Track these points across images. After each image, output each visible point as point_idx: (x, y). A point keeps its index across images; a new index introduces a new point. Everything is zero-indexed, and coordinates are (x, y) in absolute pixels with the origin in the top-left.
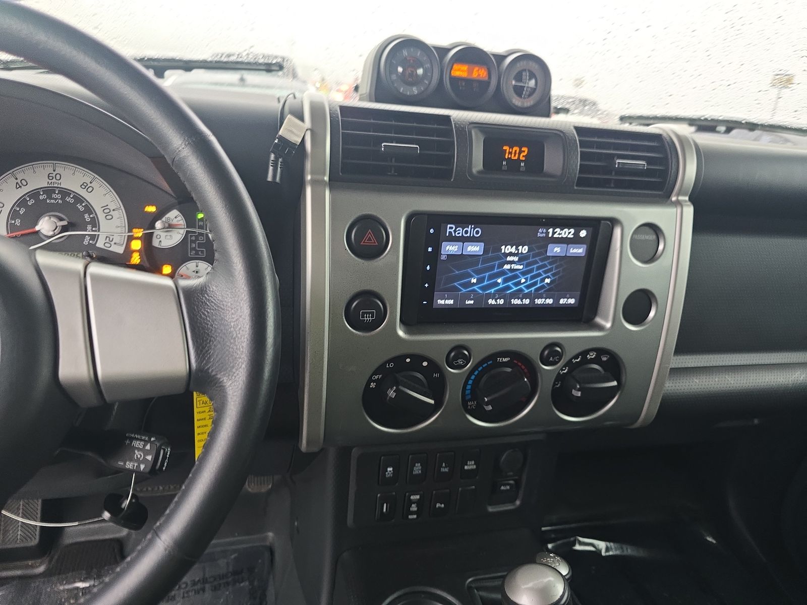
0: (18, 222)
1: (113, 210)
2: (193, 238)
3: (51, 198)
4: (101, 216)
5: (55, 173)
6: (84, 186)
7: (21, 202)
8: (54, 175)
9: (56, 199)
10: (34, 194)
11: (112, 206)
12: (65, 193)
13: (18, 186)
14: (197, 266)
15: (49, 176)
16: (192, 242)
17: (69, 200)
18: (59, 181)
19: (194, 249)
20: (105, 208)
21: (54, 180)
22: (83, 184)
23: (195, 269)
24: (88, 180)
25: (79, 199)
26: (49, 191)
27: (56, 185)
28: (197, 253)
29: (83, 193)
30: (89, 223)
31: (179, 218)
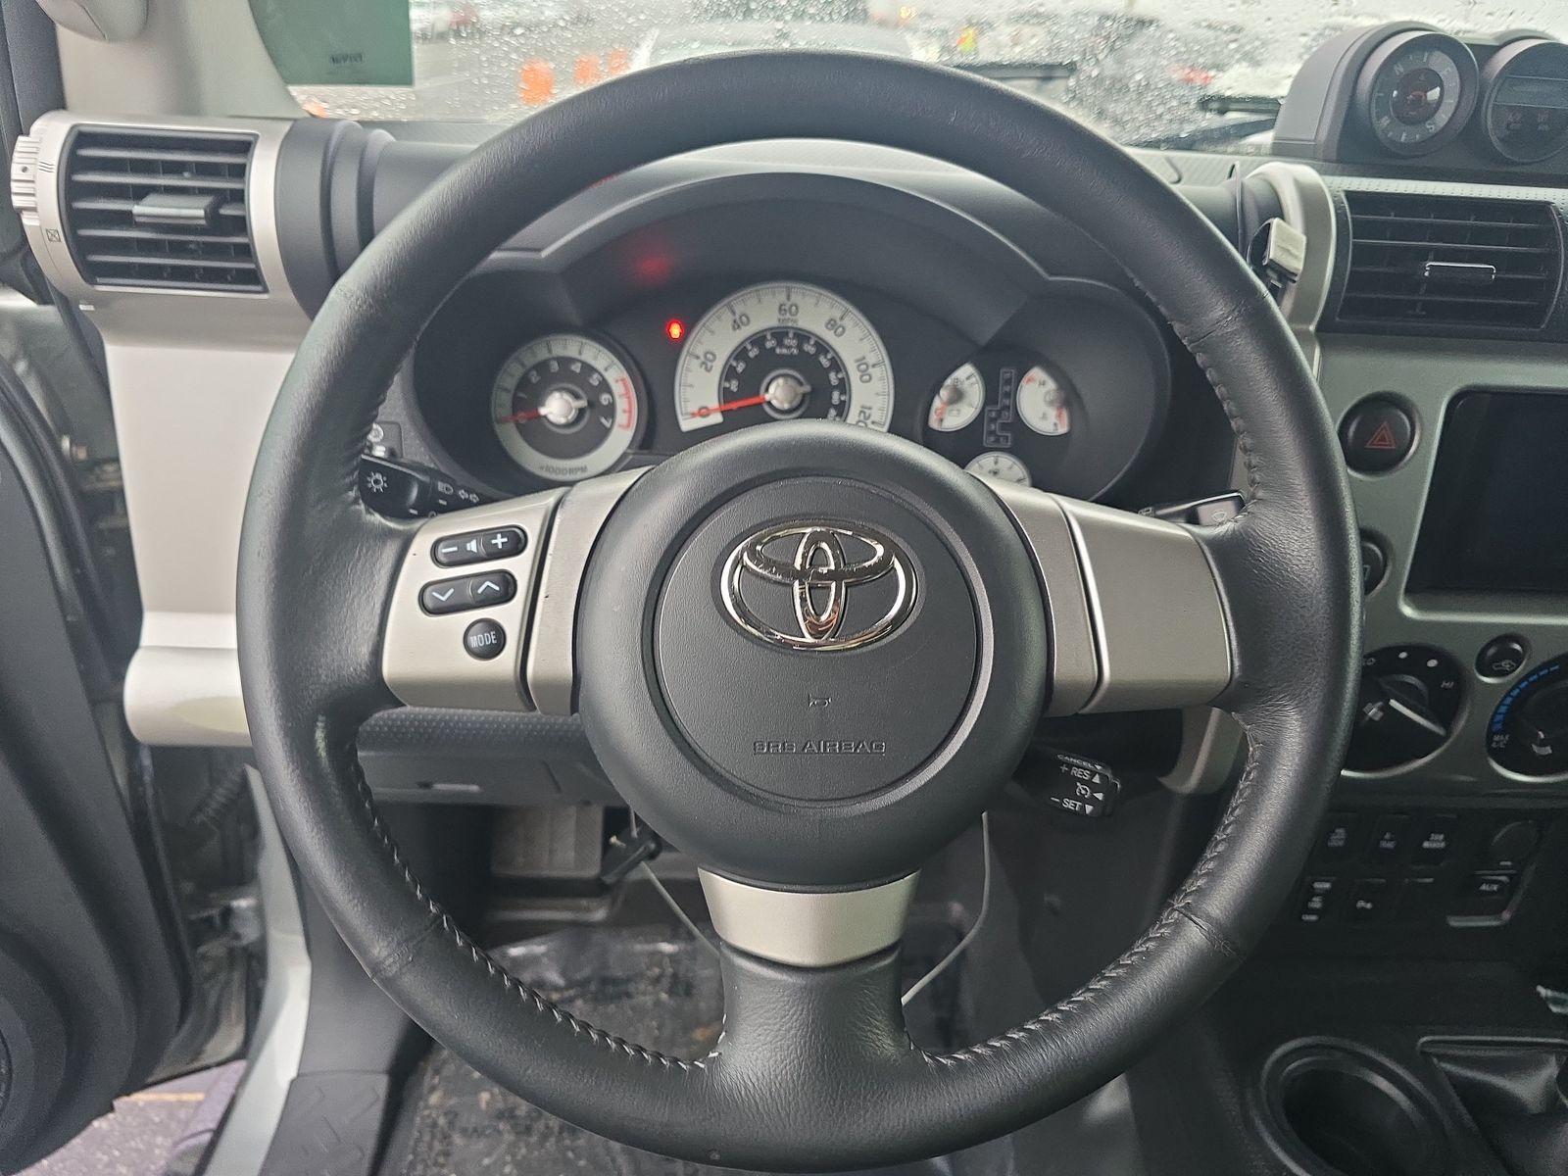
0: (734, 386)
1: (874, 366)
2: (993, 414)
3: (780, 344)
4: (854, 376)
5: (789, 304)
6: (832, 324)
7: (740, 353)
8: (787, 307)
9: (789, 347)
10: (758, 340)
11: (871, 359)
12: (803, 336)
13: (736, 326)
14: (996, 463)
15: (780, 309)
16: (993, 420)
17: (809, 348)
18: (794, 318)
19: (992, 433)
20: (861, 361)
21: (788, 315)
22: (829, 323)
23: (992, 467)
24: (837, 314)
25: (823, 347)
26: (779, 334)
27: (790, 324)
28: (997, 441)
29: (828, 336)
30: (836, 387)
31: (973, 379)
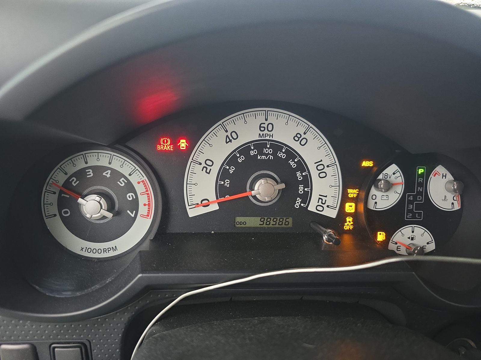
0: (227, 183)
1: (328, 166)
2: (411, 198)
3: (262, 154)
4: (314, 173)
5: (267, 123)
6: (298, 137)
7: (231, 160)
8: (265, 126)
9: (267, 155)
10: (244, 149)
11: (326, 162)
12: (277, 146)
13: (228, 140)
14: (413, 232)
15: (260, 127)
16: (410, 202)
17: (282, 155)
18: (271, 133)
19: (409, 211)
20: (319, 163)
21: (266, 132)
22: (296, 136)
23: (410, 235)
24: (301, 130)
25: (291, 154)
26: (260, 145)
27: (267, 138)
28: (414, 217)
29: (295, 146)
30: (301, 182)
31: (398, 174)
